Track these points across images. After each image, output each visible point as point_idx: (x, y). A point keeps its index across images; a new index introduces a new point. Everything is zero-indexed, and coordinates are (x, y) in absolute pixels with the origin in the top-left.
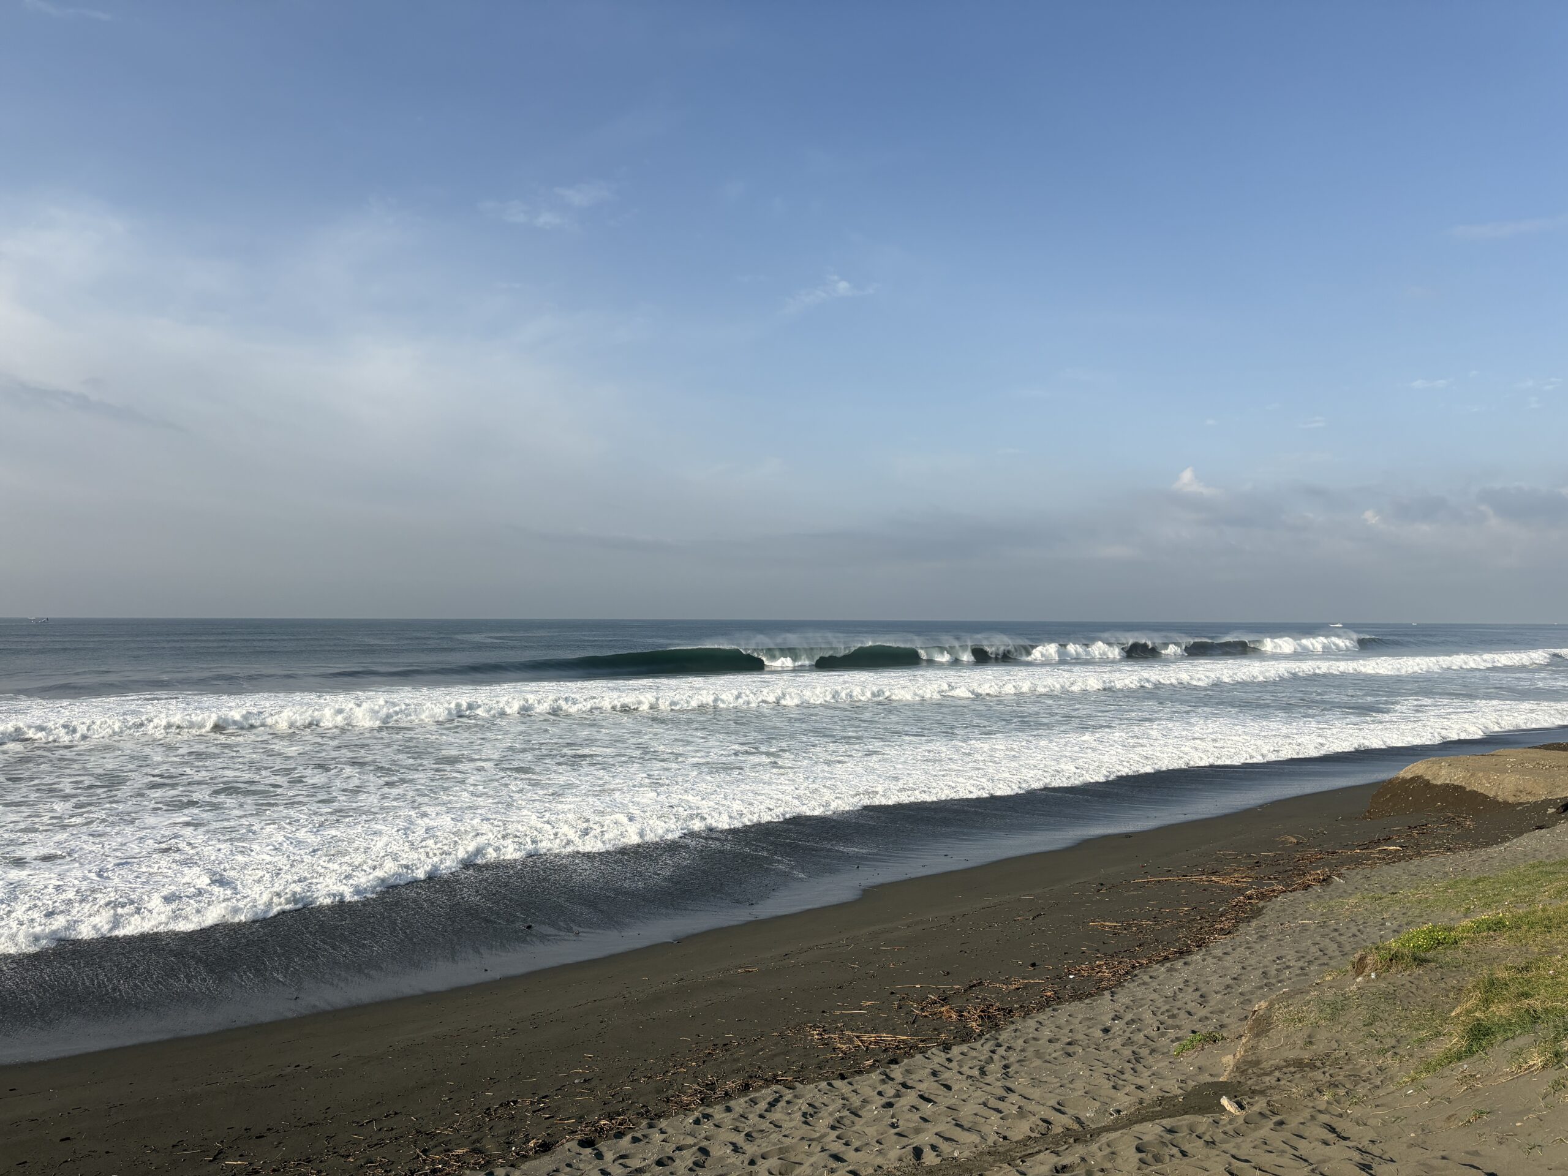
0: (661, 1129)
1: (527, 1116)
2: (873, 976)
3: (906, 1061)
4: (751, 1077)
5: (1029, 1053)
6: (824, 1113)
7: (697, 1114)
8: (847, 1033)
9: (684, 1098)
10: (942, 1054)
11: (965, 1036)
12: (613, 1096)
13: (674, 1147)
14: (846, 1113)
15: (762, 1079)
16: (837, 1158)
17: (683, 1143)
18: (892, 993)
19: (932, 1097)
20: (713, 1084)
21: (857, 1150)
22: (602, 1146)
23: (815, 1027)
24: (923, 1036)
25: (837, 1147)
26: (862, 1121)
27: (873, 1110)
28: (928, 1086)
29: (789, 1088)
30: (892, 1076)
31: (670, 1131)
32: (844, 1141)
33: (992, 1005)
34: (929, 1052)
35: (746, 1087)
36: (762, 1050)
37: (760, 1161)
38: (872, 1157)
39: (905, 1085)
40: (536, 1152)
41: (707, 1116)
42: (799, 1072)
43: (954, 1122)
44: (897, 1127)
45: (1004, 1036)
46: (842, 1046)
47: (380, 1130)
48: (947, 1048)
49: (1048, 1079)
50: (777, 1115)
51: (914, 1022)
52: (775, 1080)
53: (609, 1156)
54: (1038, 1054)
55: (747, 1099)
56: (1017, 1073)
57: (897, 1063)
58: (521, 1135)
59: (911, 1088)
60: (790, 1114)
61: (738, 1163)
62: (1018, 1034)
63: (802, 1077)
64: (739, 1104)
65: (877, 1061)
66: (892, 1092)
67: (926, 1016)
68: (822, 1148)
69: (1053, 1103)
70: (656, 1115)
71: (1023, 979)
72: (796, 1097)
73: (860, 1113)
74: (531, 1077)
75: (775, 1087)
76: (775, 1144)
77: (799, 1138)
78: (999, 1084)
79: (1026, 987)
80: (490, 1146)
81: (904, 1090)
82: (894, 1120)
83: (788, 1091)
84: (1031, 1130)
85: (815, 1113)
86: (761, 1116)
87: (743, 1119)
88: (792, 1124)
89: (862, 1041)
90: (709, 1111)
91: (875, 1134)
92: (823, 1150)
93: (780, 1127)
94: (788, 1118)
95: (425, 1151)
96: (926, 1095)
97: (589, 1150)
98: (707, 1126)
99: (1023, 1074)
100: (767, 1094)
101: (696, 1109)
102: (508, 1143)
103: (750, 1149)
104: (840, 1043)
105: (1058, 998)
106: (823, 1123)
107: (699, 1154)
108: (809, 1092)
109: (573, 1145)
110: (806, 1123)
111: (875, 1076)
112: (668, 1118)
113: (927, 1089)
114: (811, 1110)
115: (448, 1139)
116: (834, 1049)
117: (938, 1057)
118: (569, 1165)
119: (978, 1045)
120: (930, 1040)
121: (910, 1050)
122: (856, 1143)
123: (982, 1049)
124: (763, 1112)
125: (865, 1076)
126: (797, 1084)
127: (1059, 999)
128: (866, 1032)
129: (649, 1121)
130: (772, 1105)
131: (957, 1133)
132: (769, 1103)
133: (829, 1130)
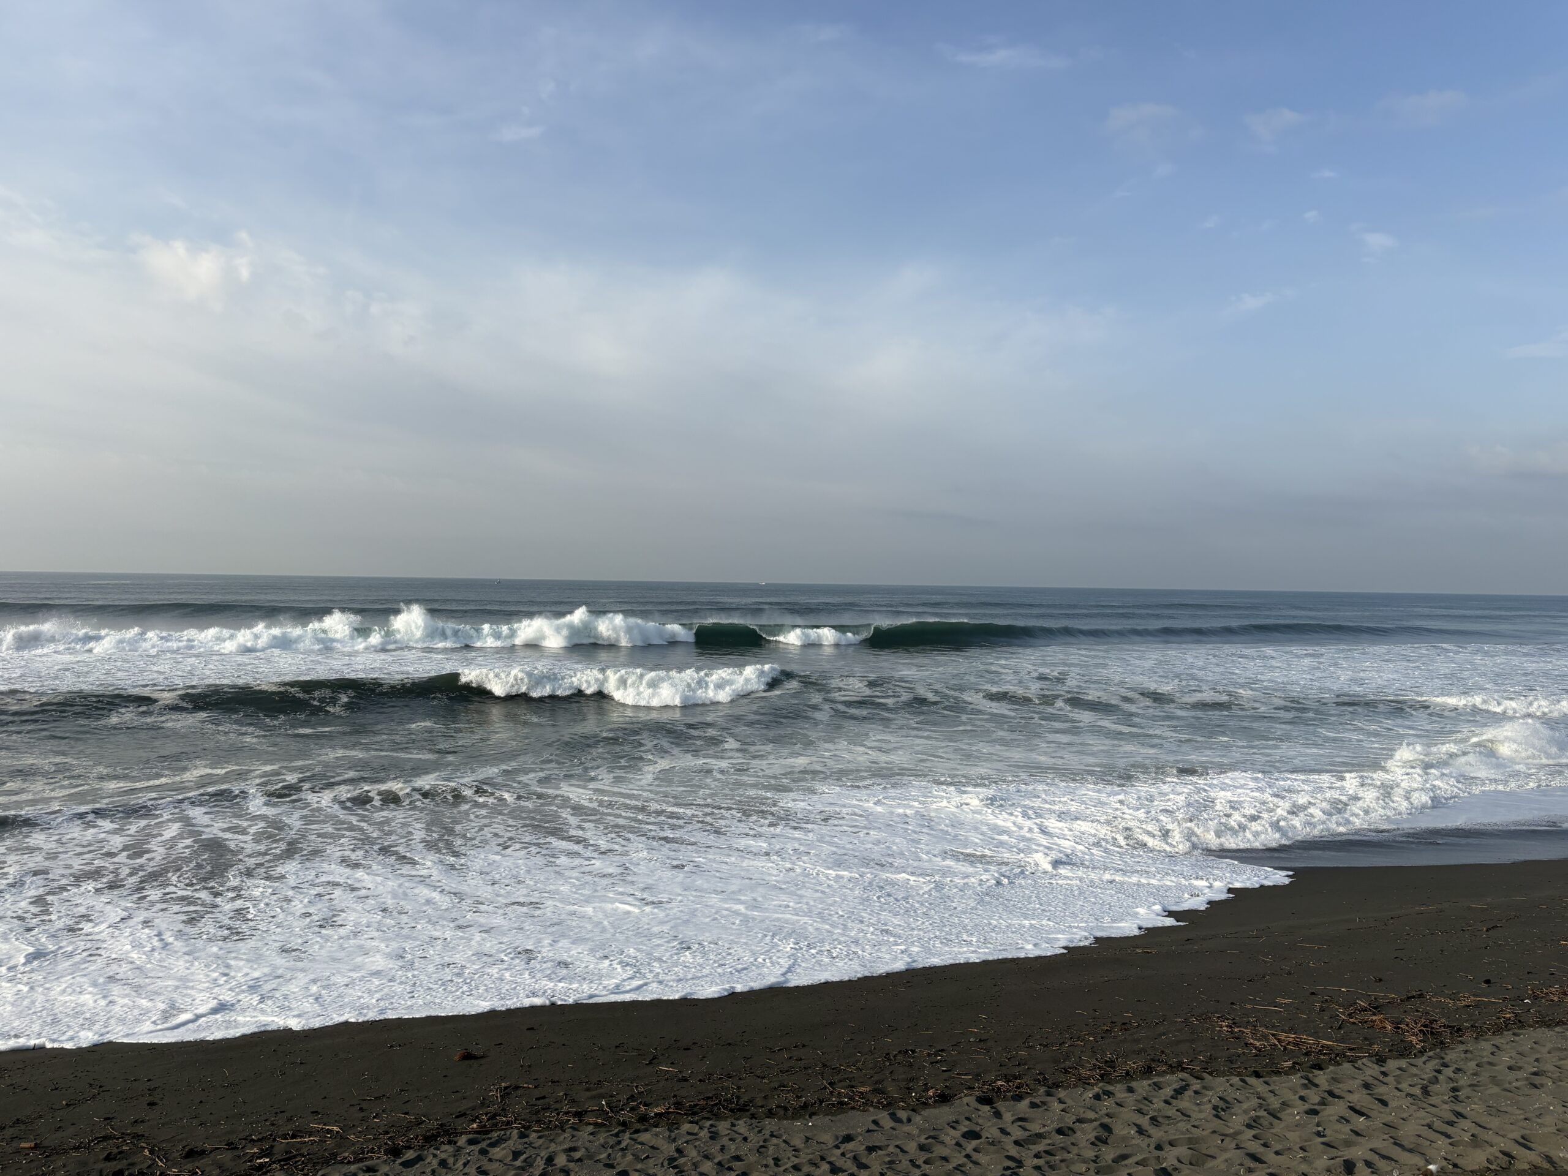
0: (1059, 1099)
1: (925, 1066)
2: (1289, 973)
3: (1331, 1068)
4: (1153, 1060)
5: (1484, 1077)
6: (1237, 1109)
7: (1096, 1089)
8: (1261, 1029)
9: (1082, 1071)
10: (1375, 1066)
11: (1404, 1051)
12: (1009, 1059)
13: (1074, 1118)
14: (1262, 1113)
15: (1166, 1064)
16: (1254, 1158)
17: (1082, 1116)
18: (1313, 994)
19: (1364, 1110)
20: (1112, 1061)
21: (1277, 1153)
22: (1001, 1105)
23: (1223, 1018)
24: (1352, 1043)
25: (1255, 1147)
26: (1282, 1124)
27: (1296, 1113)
28: (1359, 1098)
29: (1197, 1078)
30: (1316, 1081)
31: (1070, 1102)
32: (1262, 1142)
33: (1436, 1021)
34: (1359, 1062)
35: (1148, 1071)
36: (1164, 1034)
37: (1168, 1148)
38: (1295, 1163)
39: (1331, 1093)
40: (935, 1101)
41: (1109, 1094)
42: (1207, 1062)
43: (1393, 1141)
44: (1324, 1136)
45: (1451, 1056)
46: (1256, 1042)
47: (790, 1058)
48: (1381, 1060)
49: (1509, 1109)
50: (1185, 1103)
51: (1340, 1028)
52: (1180, 1067)
53: (1008, 1117)
54: (1494, 1080)
55: (1150, 1082)
56: (1468, 1097)
57: (1321, 1069)
58: (920, 1084)
59: (1339, 1097)
60: (1198, 1104)
61: (1144, 1145)
62: (1469, 1055)
63: (1210, 1068)
64: (1142, 1086)
65: (1298, 1064)
66: (1317, 1099)
67: (1354, 1023)
68: (1237, 1145)
69: (1516, 1135)
70: (1054, 1084)
71: (1473, 995)
72: (1204, 1088)
73: (1279, 1115)
74: (927, 1029)
75: (1180, 1075)
76: (1183, 1133)
77: (1211, 1130)
78: (1446, 1107)
79: (1478, 1005)
80: (891, 1088)
81: (1330, 1099)
82: (1320, 1129)
83: (1195, 1081)
84: (1488, 1160)
85: (1227, 1108)
86: (1167, 1102)
87: (1147, 1102)
88: (1202, 1116)
89: (1279, 1041)
90: (1110, 1088)
91: (1298, 1140)
92: (1238, 1147)
93: (1189, 1116)
94: (1196, 1108)
95: (831, 1084)
96: (1358, 1108)
97: (987, 1108)
98: (1108, 1104)
99: (1476, 1100)
100: (1173, 1081)
101: (1096, 1084)
102: (908, 1089)
103: (1157, 1134)
104: (1252, 1038)
105: (1520, 1021)
106: (1237, 1120)
107: (1100, 1129)
108: (1221, 1085)
109: (971, 1100)
110: (1217, 1116)
111: (1296, 1079)
112: (1066, 1088)
113: (1359, 1101)
114: (1221, 1104)
115: (851, 1076)
116: (1246, 1044)
117: (1372, 1070)
118: (968, 1119)
119: (1419, 1061)
120: (1360, 1049)
121: (1336, 1057)
122: (1278, 1147)
123: (1426, 1067)
124: (1168, 1098)
125: (1284, 1078)
126: (1205, 1075)
127: (1521, 1023)
128: (1283, 1031)
129: (1046, 1089)
130: (1179, 1092)
131: (1396, 1153)
132: (1175, 1090)
133: (1244, 1128)
